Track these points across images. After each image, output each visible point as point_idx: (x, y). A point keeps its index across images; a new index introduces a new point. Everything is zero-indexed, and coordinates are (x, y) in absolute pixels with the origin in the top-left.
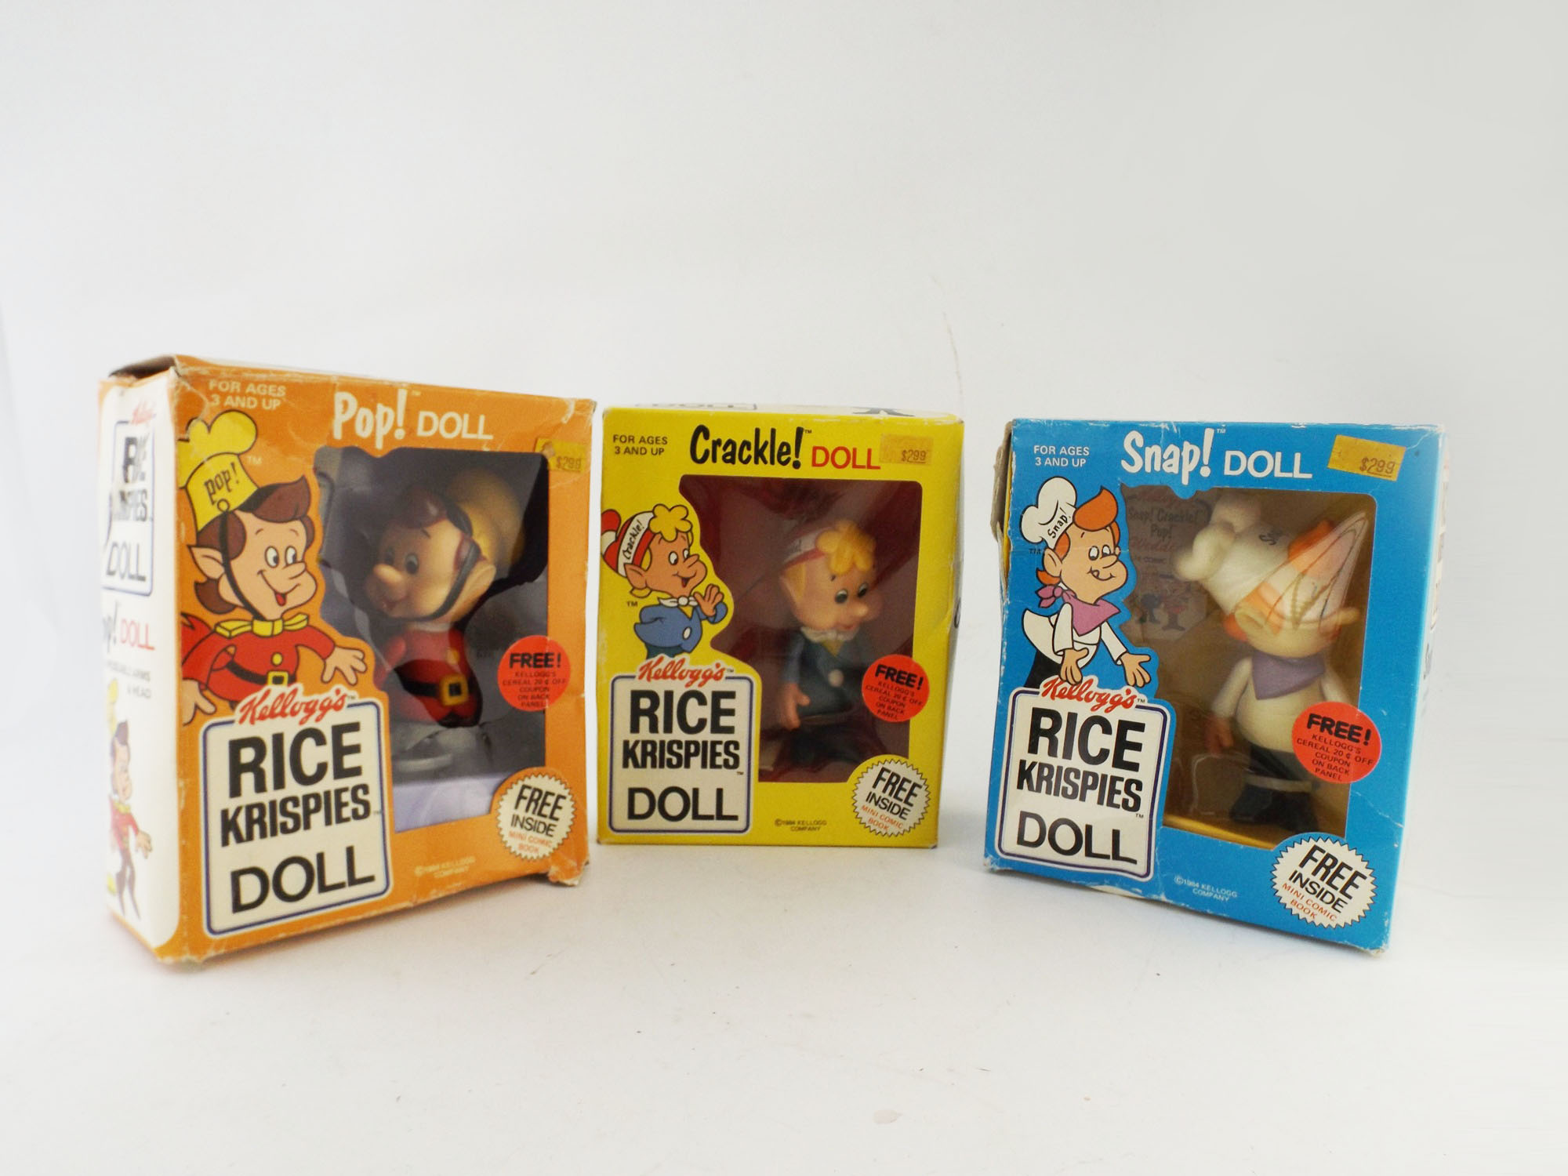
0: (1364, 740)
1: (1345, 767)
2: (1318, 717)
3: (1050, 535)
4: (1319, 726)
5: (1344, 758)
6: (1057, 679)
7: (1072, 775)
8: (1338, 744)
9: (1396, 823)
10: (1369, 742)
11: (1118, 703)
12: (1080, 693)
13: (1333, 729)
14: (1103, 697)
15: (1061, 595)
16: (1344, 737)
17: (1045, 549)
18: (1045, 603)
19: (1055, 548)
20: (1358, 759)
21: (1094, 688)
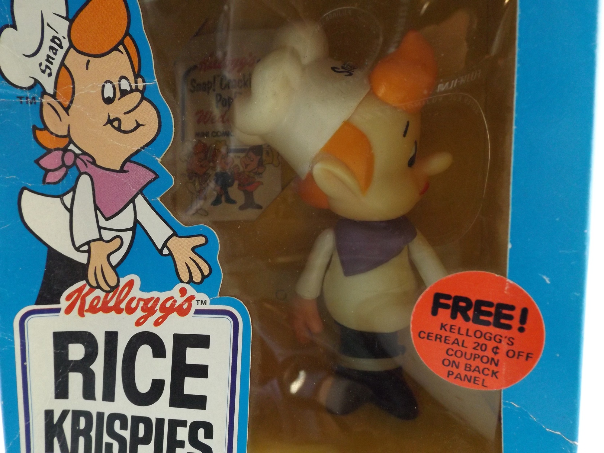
0: (519, 325)
1: (493, 367)
2: (448, 297)
3: (43, 72)
4: (449, 311)
5: (489, 353)
6: (84, 286)
7: (117, 424)
8: (478, 334)
9: (571, 442)
10: (524, 326)
11: (171, 310)
12: (119, 302)
13: (470, 313)
14: (149, 305)
15: (74, 164)
16: (487, 323)
17: (42, 97)
18: (52, 178)
19: (55, 93)
20: (511, 354)
21: (136, 292)
